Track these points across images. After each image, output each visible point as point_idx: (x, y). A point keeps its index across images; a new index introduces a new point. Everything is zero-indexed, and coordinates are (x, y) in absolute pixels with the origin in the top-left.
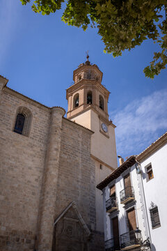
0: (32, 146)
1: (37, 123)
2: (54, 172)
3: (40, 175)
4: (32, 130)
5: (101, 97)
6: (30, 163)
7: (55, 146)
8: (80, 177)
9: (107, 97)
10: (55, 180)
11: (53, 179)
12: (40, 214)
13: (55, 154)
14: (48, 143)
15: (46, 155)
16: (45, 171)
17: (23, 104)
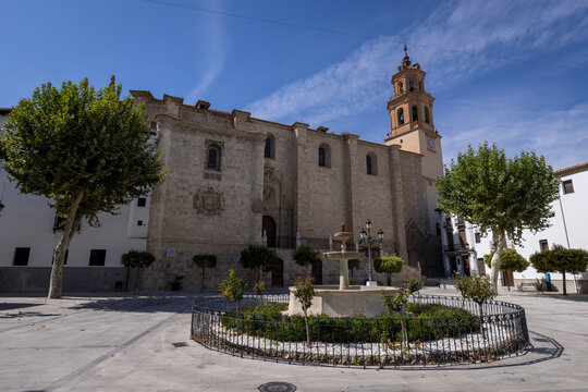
0: (381, 182)
1: (382, 163)
2: (400, 200)
3: (390, 202)
4: (379, 170)
5: (426, 107)
6: (382, 196)
7: (399, 181)
8: (416, 197)
9: (431, 106)
10: (402, 207)
11: (401, 206)
12: (396, 229)
13: (399, 187)
14: (392, 177)
15: (392, 187)
16: (394, 200)
17: (369, 149)
